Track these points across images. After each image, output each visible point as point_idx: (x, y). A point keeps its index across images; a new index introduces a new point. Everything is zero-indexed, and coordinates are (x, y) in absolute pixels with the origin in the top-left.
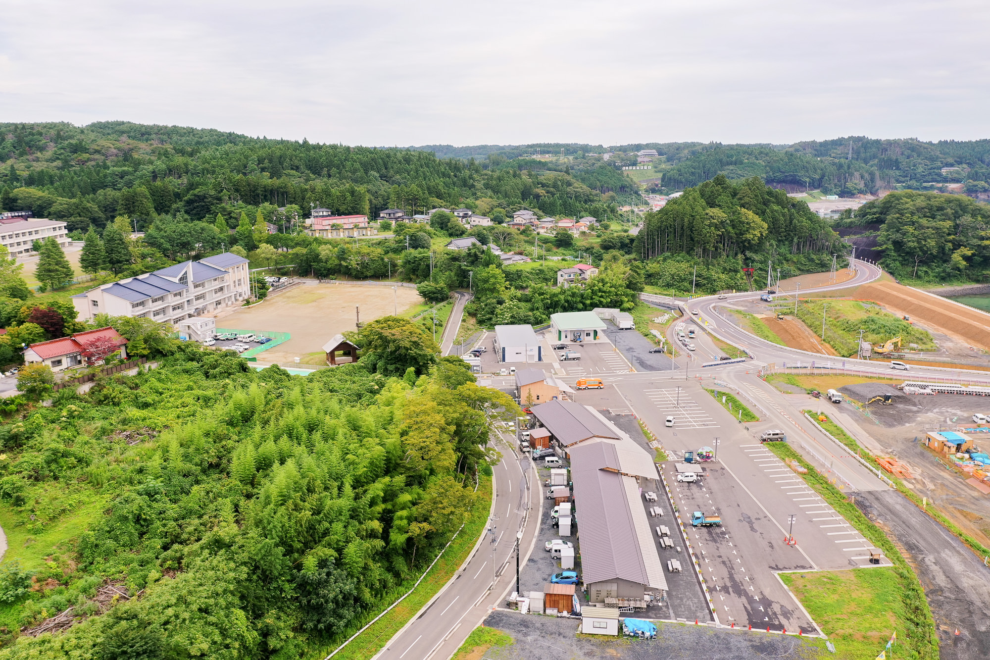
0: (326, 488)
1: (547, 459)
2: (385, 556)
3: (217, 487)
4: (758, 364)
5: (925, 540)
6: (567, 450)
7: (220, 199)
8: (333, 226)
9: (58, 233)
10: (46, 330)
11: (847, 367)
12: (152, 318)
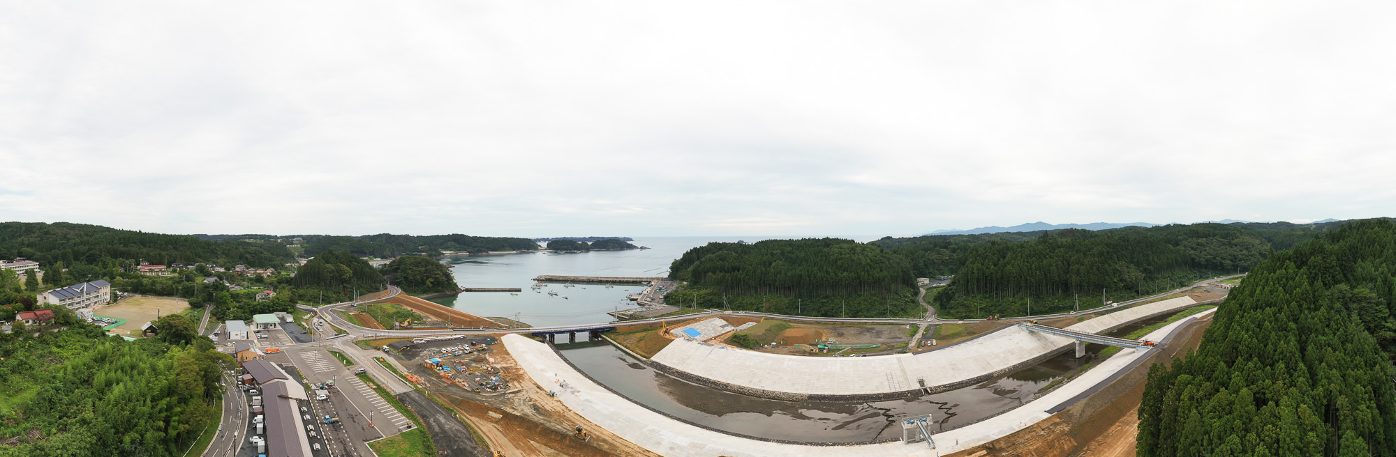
0: (138, 401)
1: (251, 391)
2: (165, 441)
3: (86, 392)
4: (352, 336)
5: (429, 412)
6: (261, 386)
7: (101, 256)
8: (150, 269)
9: (35, 267)
10: (26, 307)
11: (390, 334)
12: (67, 307)
